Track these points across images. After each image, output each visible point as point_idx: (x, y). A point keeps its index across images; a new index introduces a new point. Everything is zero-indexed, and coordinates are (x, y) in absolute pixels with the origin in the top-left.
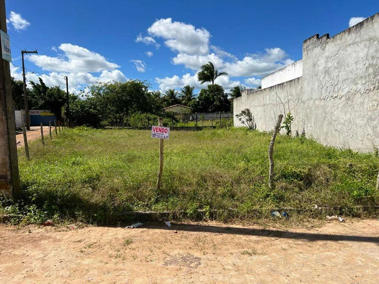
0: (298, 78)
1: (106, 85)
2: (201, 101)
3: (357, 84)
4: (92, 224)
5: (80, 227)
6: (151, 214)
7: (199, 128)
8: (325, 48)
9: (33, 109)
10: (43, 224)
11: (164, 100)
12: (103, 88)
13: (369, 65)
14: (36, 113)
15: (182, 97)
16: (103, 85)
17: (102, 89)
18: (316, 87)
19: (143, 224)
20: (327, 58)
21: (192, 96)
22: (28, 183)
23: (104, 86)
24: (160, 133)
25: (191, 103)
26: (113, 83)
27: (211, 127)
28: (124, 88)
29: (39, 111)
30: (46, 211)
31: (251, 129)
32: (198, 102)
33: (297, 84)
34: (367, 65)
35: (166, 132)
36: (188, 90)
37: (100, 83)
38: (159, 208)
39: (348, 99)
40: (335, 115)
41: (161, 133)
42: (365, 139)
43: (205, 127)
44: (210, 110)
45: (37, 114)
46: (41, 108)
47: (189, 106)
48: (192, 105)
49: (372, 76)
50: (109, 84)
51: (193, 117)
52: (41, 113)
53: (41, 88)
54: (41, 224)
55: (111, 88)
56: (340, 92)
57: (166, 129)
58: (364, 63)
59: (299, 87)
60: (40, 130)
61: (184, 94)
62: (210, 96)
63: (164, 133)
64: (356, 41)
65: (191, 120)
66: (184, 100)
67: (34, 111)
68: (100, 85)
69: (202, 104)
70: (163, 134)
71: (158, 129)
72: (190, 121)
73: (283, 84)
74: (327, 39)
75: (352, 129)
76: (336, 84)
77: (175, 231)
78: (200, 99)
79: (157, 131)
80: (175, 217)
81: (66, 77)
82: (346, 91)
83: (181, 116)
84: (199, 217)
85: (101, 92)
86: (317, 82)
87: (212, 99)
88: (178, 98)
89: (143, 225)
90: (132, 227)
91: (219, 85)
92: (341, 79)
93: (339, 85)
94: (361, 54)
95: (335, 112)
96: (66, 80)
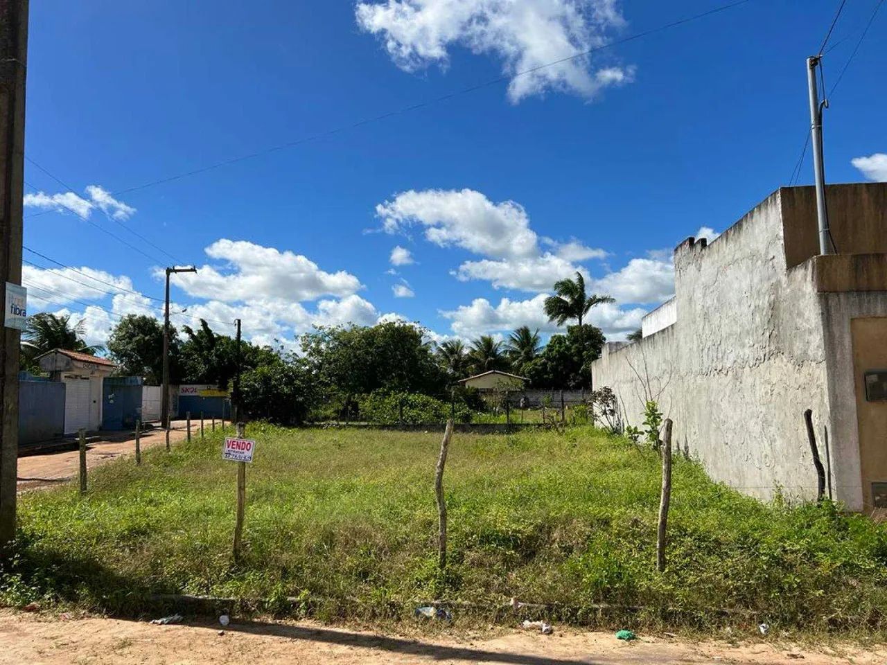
0: (672, 326)
1: (332, 332)
2: (550, 363)
3: (743, 346)
4: (100, 612)
5: (77, 617)
6: (204, 600)
7: (512, 428)
8: (700, 266)
9: (186, 383)
10: (24, 608)
11: (471, 359)
12: (327, 339)
13: (755, 307)
14: (192, 392)
15: (512, 352)
16: (327, 331)
17: (324, 341)
18: (695, 349)
19: (181, 618)
20: (706, 287)
21: (535, 351)
22: (33, 535)
23: (329, 334)
24: (238, 450)
25: (528, 366)
26: (347, 327)
27: (540, 425)
28: (370, 337)
29: (198, 387)
30: (36, 585)
31: (615, 432)
32: (544, 364)
33: (671, 337)
34: (752, 307)
35: (248, 448)
36: (525, 338)
37: (321, 328)
38: (226, 591)
39: (736, 377)
40: (722, 410)
41: (240, 451)
42: (763, 466)
43: (528, 425)
44: (572, 384)
45: (194, 394)
46: (200, 381)
47: (523, 374)
48: (529, 372)
49: (761, 332)
50: (340, 330)
51: (526, 399)
52: (201, 391)
53: (206, 339)
54: (20, 608)
55: (343, 340)
56: (725, 361)
57: (249, 443)
58: (749, 304)
59: (675, 345)
60: (186, 429)
61: (515, 346)
62: (573, 351)
63: (245, 450)
64: (735, 258)
65: (521, 404)
66: (514, 359)
67: (188, 386)
68: (321, 331)
69: (554, 369)
70: (243, 453)
71: (236, 443)
72: (521, 408)
73: (654, 335)
74: (701, 250)
75: (745, 442)
76: (719, 343)
77: (220, 632)
78: (548, 359)
79: (233, 448)
80: (245, 609)
81: (237, 321)
82: (732, 357)
83: (499, 398)
84: (285, 609)
85: (323, 346)
86: (695, 336)
87: (575, 358)
88: (502, 355)
89: (183, 620)
90: (159, 621)
91: (593, 326)
92: (723, 334)
93: (723, 347)
94: (745, 285)
95: (721, 403)
96: (237, 326)
